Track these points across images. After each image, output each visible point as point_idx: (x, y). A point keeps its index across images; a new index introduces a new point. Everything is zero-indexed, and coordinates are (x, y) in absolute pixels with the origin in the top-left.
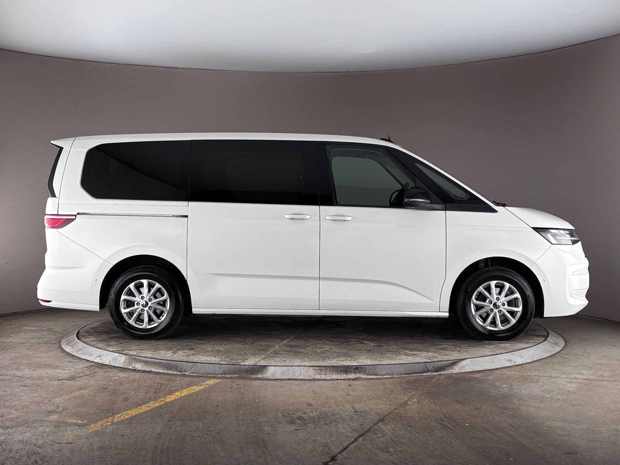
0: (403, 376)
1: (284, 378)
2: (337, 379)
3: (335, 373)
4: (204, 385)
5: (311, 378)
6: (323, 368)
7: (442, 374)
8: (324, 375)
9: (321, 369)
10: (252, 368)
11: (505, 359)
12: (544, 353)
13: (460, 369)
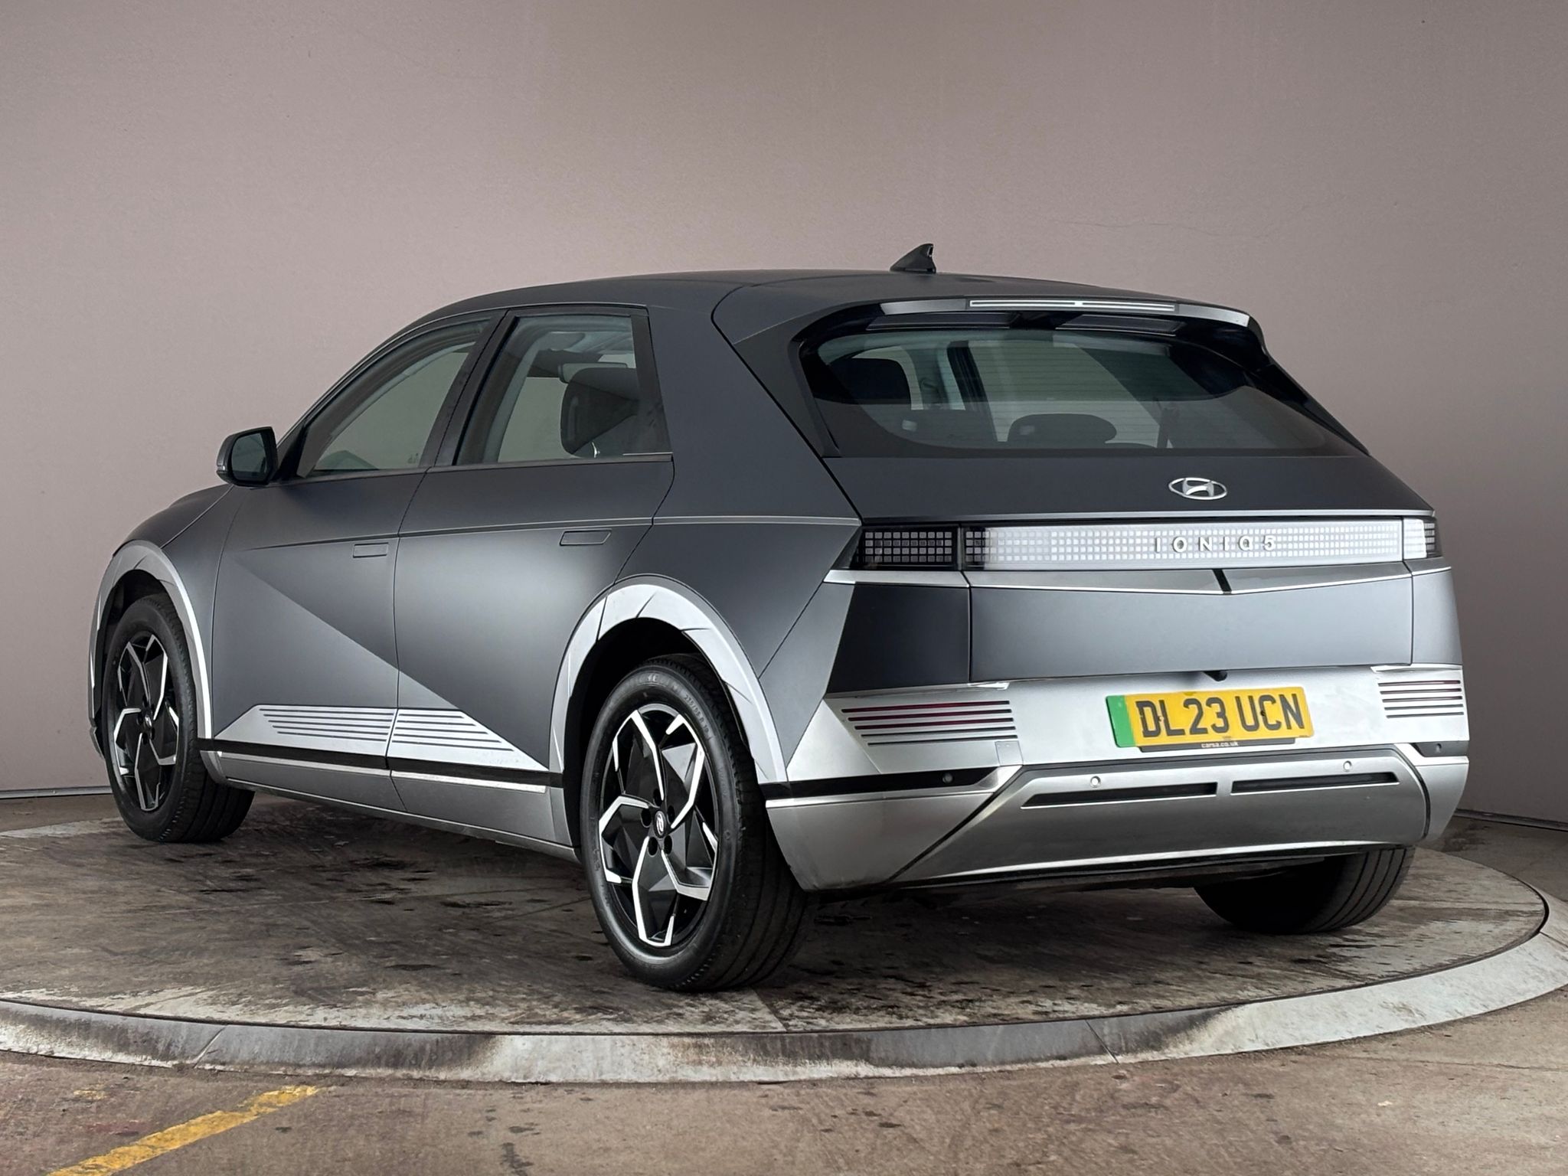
0: (1008, 1068)
1: (561, 1080)
2: (761, 1083)
3: (754, 1060)
4: (255, 1106)
5: (660, 1078)
6: (706, 1041)
7: (1151, 1059)
8: (712, 1065)
9: (700, 1046)
10: (437, 1041)
11: (1385, 1006)
12: (1531, 980)
13: (1221, 1042)
